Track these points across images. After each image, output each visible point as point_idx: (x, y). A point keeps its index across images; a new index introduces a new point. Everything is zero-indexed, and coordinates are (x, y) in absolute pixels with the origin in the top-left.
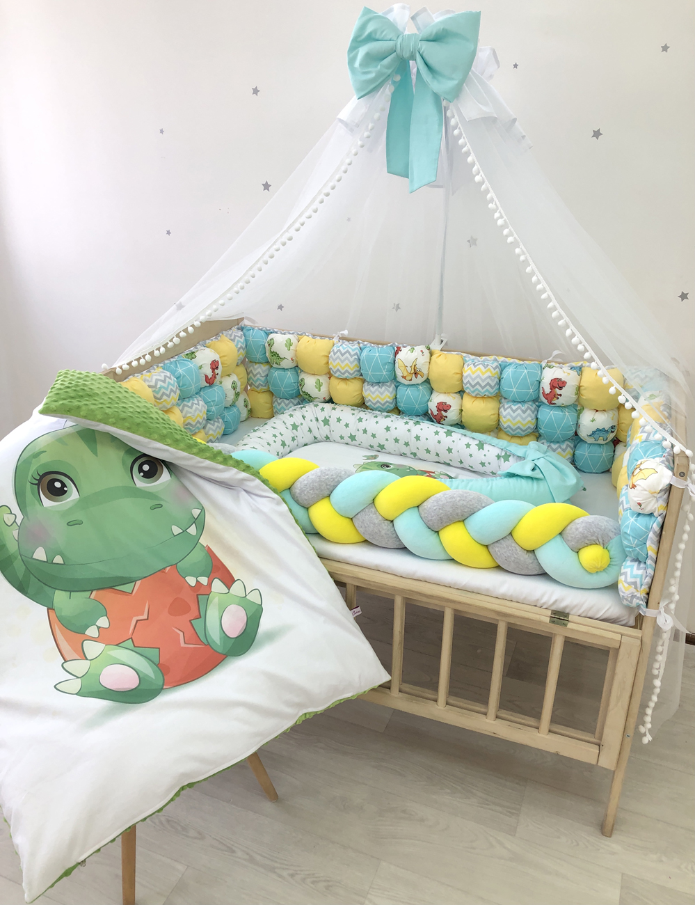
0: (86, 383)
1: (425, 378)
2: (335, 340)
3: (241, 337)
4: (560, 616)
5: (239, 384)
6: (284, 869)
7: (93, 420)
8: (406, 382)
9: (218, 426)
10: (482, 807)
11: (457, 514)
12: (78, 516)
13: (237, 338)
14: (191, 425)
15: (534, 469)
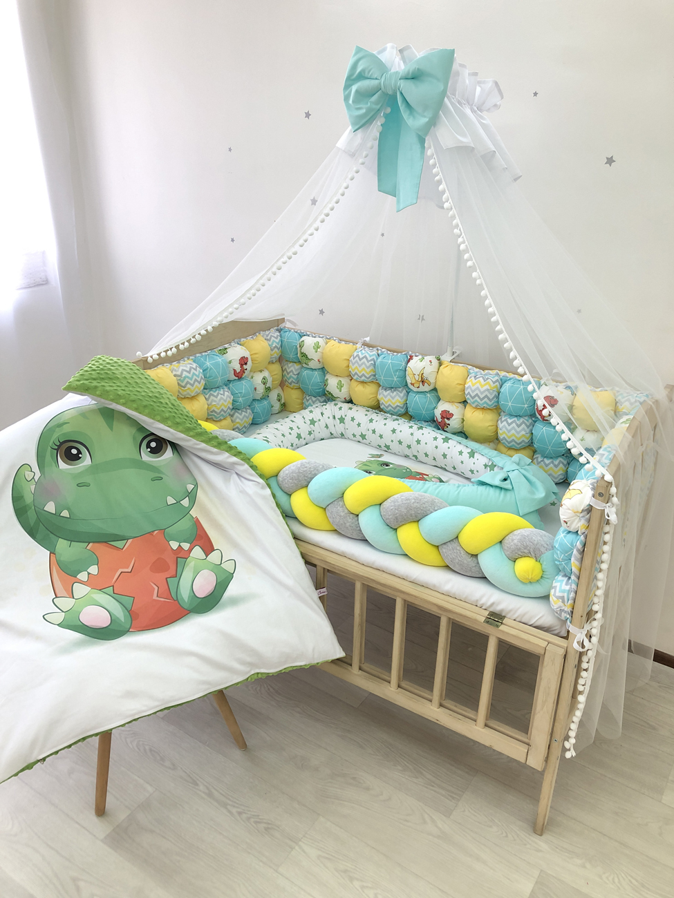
0: (112, 368)
1: (432, 387)
2: (358, 346)
3: (276, 338)
4: (496, 618)
5: (270, 380)
6: (234, 806)
7: (106, 400)
8: (415, 389)
9: (244, 416)
10: (427, 788)
11: (411, 515)
12: (87, 479)
13: (273, 338)
14: (216, 412)
15: (505, 480)
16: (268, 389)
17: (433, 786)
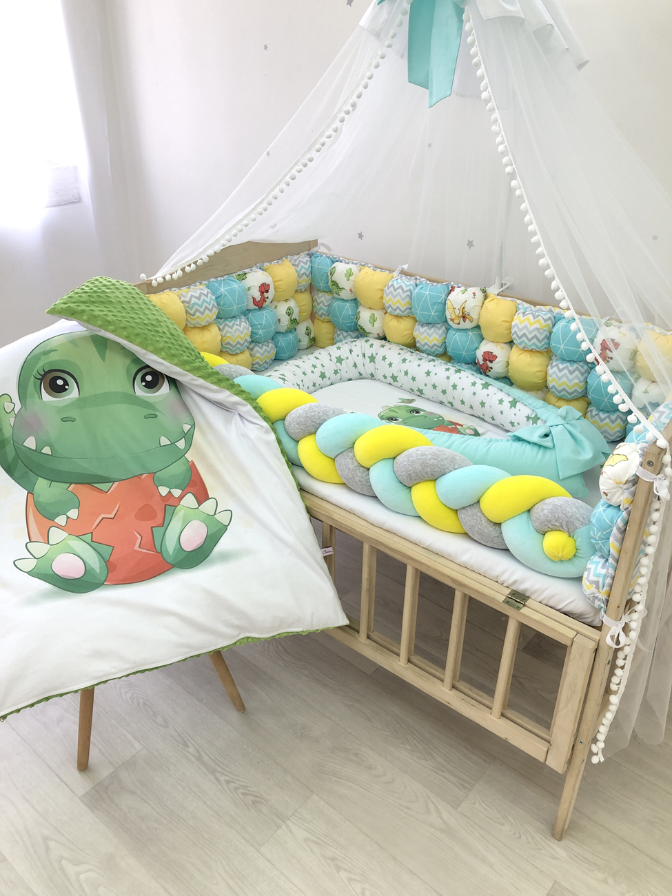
0: (107, 290)
1: (474, 324)
2: (395, 274)
3: (306, 263)
4: (518, 598)
5: (296, 311)
6: (223, 774)
7: (94, 325)
8: (455, 326)
9: (266, 350)
10: (436, 772)
11: (427, 473)
12: (73, 413)
13: (301, 264)
14: (231, 345)
15: (546, 435)
16: (294, 322)
17: (443, 771)
